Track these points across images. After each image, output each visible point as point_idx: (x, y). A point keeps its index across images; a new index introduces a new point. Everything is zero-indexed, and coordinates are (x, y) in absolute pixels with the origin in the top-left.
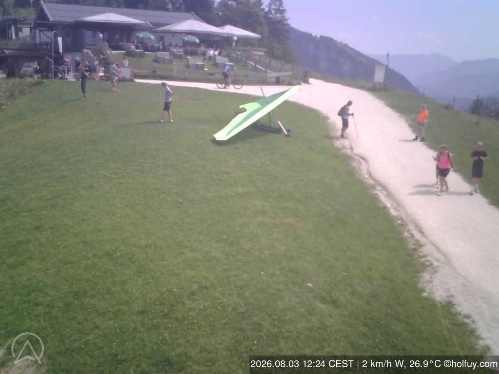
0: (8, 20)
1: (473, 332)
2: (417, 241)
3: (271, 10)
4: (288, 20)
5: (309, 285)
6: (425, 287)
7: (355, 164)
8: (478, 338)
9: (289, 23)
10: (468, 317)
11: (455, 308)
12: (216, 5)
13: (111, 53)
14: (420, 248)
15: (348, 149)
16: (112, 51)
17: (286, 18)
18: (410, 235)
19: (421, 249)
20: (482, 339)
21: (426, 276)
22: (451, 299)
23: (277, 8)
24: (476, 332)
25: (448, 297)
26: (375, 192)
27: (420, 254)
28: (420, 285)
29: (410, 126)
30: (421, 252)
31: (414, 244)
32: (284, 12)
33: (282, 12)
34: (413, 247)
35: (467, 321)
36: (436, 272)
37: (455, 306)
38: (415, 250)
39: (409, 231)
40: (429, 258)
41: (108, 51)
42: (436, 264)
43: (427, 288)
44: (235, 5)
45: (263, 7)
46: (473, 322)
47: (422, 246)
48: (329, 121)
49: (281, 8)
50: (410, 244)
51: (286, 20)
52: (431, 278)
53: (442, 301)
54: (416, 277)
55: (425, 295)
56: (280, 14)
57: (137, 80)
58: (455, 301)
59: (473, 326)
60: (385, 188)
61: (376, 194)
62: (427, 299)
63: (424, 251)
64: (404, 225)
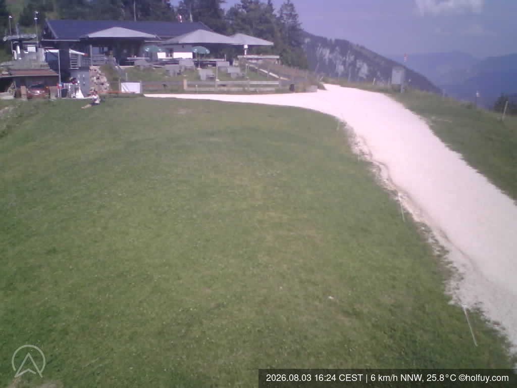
0: (13, 40)
1: (503, 339)
2: (443, 248)
3: (283, 15)
5: (330, 297)
6: (452, 295)
7: (374, 170)
8: (509, 345)
9: (302, 28)
10: (497, 324)
11: (483, 315)
12: (225, 13)
13: (119, 68)
14: (445, 254)
15: (367, 155)
16: (121, 67)
17: (298, 23)
18: (434, 242)
19: (447, 256)
20: (513, 346)
21: (453, 283)
22: (479, 306)
23: (289, 13)
24: (507, 339)
25: (476, 304)
26: (396, 198)
27: (446, 260)
28: (447, 293)
29: (431, 128)
31: (439, 251)
32: (296, 17)
33: (294, 17)
34: (438, 253)
35: (497, 328)
36: (462, 278)
37: (484, 314)
38: (439, 256)
39: (433, 237)
40: (455, 265)
41: (117, 67)
42: (461, 270)
43: (454, 297)
44: (246, 12)
45: (275, 12)
46: (504, 329)
47: (447, 252)
48: (346, 127)
49: (293, 13)
50: (435, 251)
51: (299, 24)
52: (457, 284)
53: (470, 308)
54: (443, 284)
55: (452, 302)
56: (293, 19)
57: (146, 95)
58: (484, 308)
59: (503, 333)
60: (406, 193)
62: (454, 307)
63: (450, 257)
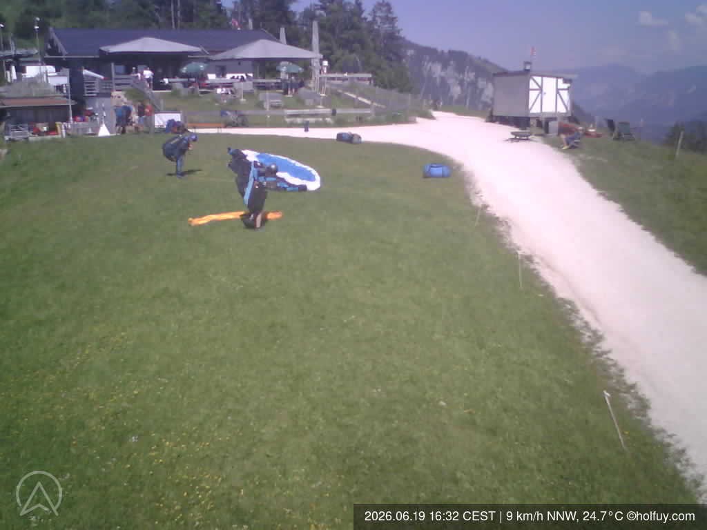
0: (6, 58)
2: (595, 332)
3: (377, 19)
4: (401, 32)
7: (502, 229)
9: (403, 36)
12: (298, 17)
13: (153, 93)
17: (397, 29)
23: (384, 15)
30: (599, 348)
32: (395, 21)
33: (392, 21)
44: (325, 15)
45: (365, 14)
49: (390, 15)
56: (390, 23)
61: (535, 269)
64: (574, 311)
